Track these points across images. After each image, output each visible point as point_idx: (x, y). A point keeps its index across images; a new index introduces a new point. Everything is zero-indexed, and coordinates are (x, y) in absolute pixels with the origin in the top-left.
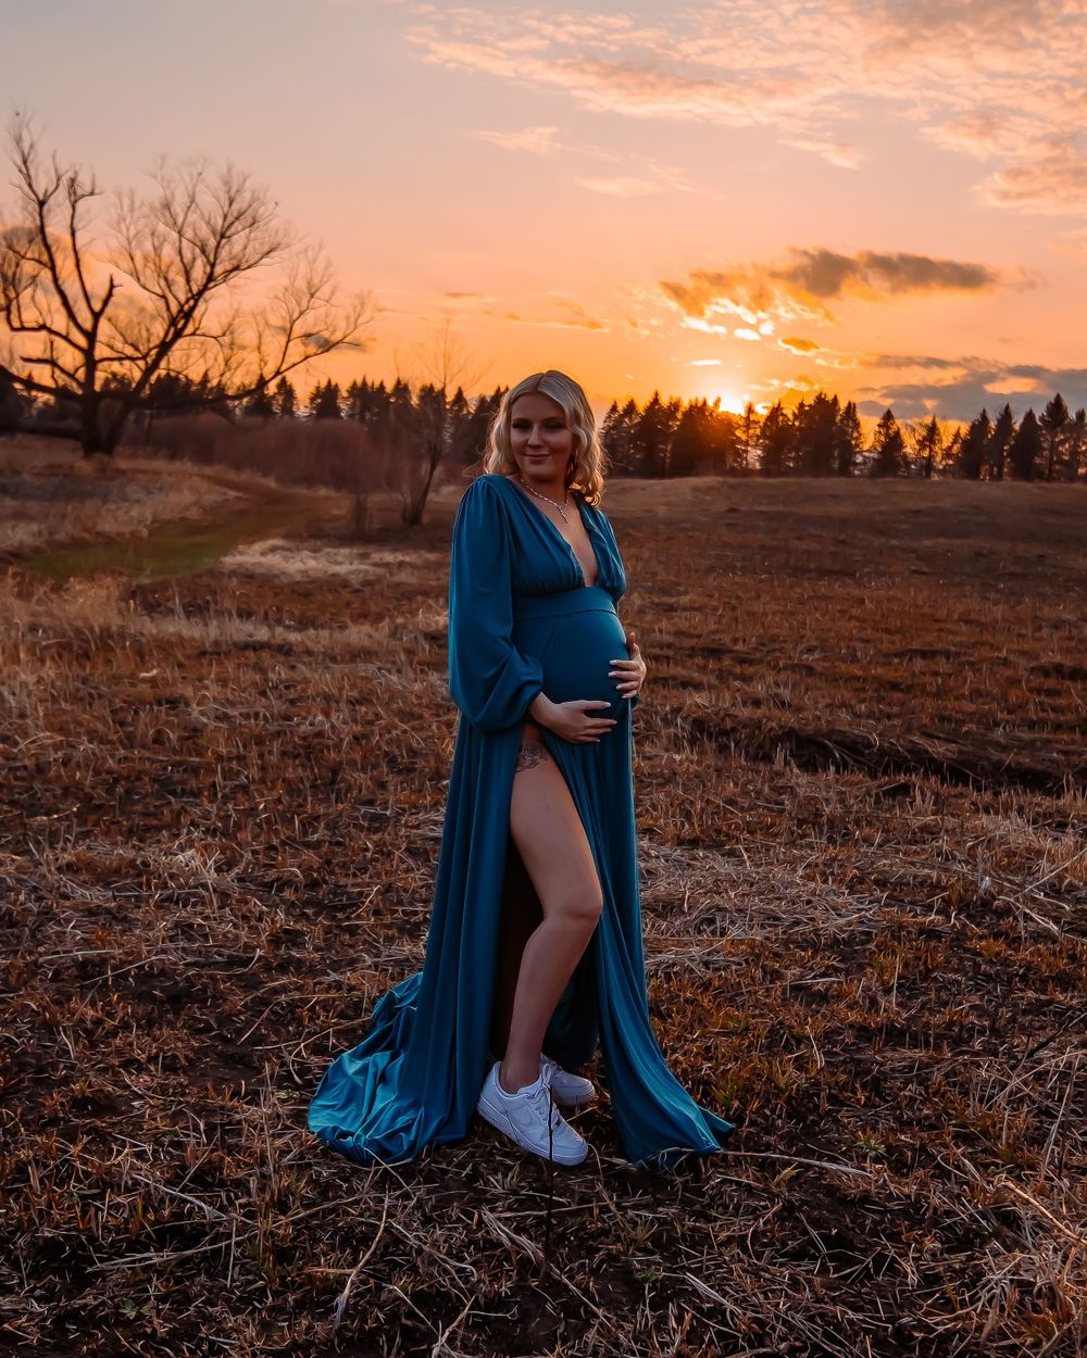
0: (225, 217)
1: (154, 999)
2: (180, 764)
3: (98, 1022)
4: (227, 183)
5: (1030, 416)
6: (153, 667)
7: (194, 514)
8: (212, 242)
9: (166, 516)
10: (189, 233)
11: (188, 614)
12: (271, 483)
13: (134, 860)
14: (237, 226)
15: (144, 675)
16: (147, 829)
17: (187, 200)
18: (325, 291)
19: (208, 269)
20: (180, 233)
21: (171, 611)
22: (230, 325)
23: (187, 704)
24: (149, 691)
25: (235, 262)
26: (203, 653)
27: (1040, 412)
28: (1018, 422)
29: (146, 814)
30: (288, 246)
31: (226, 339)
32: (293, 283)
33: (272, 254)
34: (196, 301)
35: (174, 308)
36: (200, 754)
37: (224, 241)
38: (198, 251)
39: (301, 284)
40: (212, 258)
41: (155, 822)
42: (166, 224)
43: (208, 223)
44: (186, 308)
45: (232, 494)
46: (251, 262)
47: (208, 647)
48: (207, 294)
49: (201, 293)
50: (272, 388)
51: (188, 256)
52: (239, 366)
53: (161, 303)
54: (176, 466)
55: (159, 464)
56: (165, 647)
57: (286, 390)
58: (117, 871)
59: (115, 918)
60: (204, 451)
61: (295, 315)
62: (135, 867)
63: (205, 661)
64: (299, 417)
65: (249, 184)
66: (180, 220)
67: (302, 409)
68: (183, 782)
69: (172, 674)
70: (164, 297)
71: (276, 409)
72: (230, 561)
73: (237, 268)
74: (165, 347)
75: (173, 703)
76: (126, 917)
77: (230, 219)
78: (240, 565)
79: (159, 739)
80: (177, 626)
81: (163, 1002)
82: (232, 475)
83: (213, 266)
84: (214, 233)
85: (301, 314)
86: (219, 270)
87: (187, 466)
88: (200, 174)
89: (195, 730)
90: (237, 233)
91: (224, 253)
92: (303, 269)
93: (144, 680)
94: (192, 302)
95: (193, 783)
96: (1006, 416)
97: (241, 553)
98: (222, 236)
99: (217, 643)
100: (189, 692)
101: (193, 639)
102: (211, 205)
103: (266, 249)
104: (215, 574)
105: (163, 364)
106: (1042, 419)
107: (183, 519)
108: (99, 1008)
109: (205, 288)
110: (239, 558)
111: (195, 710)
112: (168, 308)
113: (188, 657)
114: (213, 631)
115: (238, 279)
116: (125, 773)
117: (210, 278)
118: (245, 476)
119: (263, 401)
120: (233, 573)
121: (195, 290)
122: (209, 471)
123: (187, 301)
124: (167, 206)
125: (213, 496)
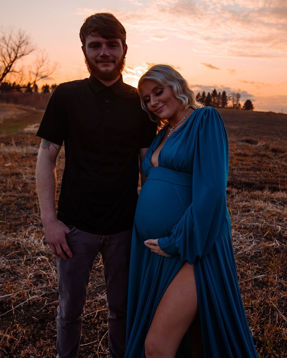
0: (19, 42)
1: (33, 321)
2: (23, 197)
3: (12, 341)
4: (20, 33)
5: (209, 94)
6: (9, 163)
7: (15, 117)
8: (16, 48)
9: (7, 118)
10: (10, 46)
11: (17, 145)
12: (34, 109)
13: (14, 242)
14: (23, 44)
15: (7, 165)
16: (16, 225)
17: (9, 37)
18: (46, 61)
19: (15, 55)
20: (8, 46)
21: (12, 145)
22: (22, 69)
23: (21, 175)
24: (9, 171)
25: (22, 53)
26: (23, 157)
27: (211, 93)
28: (206, 95)
29: (15, 219)
30: (36, 50)
31: (21, 73)
32: (38, 59)
33: (32, 52)
34: (12, 63)
35: (7, 65)
36: (28, 193)
37: (19, 48)
38: (12, 50)
39: (40, 59)
40: (16, 52)
41: (19, 222)
42: (4, 43)
43: (15, 43)
44: (10, 65)
45: (24, 112)
46: (27, 54)
47: (25, 155)
48: (15, 61)
49: (14, 61)
50: (32, 86)
51: (10, 51)
52: (24, 79)
53: (3, 63)
54: (9, 105)
55: (4, 104)
56: (12, 156)
57: (36, 86)
58: (8, 248)
59: (11, 273)
60: (16, 101)
61: (39, 67)
62: (15, 245)
63: (24, 159)
64: (39, 93)
65: (25, 34)
66: (7, 42)
67: (40, 91)
68: (25, 204)
69: (15, 164)
70: (4, 62)
71: (33, 91)
72: (26, 130)
73: (23, 55)
74: (4, 75)
75: (17, 174)
76: (15, 272)
77: (21, 42)
78: (29, 131)
79: (14, 188)
80: (14, 149)
81: (37, 323)
82: (23, 107)
83: (16, 54)
84: (16, 45)
85: (41, 67)
86: (18, 55)
87: (12, 105)
88: (12, 31)
89: (25, 183)
90: (22, 46)
91: (19, 51)
92: (40, 56)
93: (7, 167)
94: (11, 63)
95: (28, 205)
96: (204, 93)
97: (29, 128)
98: (19, 47)
99: (26, 154)
100: (21, 171)
101: (19, 153)
102: (15, 39)
103: (30, 50)
104: (22, 133)
105: (4, 79)
106: (212, 94)
107: (12, 119)
108: (12, 334)
109: (15, 60)
110: (29, 129)
111: (24, 177)
112: (5, 65)
113: (19, 158)
114: (25, 150)
115: (23, 57)
116: (5, 202)
117: (16, 57)
118: (27, 107)
119: (30, 89)
120: (27, 133)
121: (12, 60)
122: (17, 106)
123: (10, 63)
124: (4, 38)
125: (19, 112)
